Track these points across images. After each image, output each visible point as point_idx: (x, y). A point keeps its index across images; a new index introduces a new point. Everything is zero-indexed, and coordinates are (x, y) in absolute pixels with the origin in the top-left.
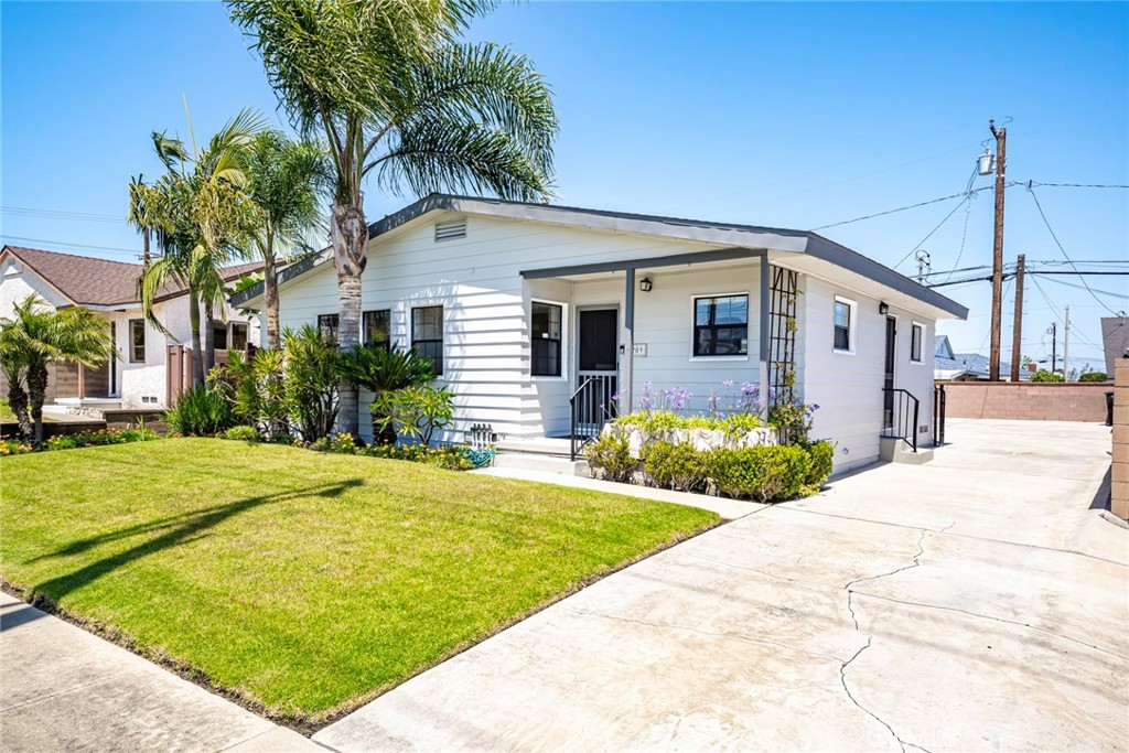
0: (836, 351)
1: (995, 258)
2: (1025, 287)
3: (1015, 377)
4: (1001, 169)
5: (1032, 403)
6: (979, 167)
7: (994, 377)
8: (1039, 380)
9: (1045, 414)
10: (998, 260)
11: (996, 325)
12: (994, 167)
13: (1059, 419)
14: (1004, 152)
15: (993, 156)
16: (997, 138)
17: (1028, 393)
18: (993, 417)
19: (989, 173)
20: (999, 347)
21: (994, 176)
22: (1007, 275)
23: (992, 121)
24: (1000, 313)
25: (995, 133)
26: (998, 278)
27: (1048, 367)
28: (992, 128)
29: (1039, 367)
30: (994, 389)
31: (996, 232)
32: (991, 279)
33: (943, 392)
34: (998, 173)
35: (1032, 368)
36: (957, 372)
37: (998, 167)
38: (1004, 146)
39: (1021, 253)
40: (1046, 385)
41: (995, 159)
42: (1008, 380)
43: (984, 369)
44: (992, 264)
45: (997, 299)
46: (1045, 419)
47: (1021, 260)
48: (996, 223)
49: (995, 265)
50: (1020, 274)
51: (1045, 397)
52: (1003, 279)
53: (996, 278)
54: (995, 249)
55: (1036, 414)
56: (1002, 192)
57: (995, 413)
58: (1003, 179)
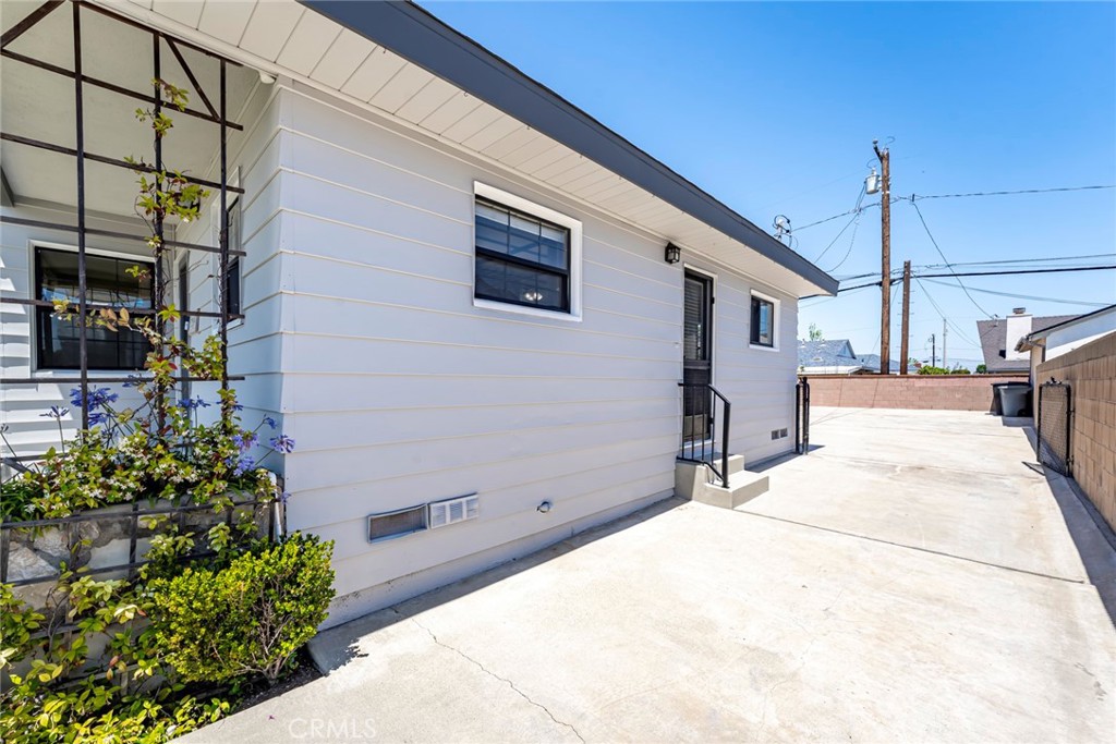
0: (479, 303)
1: (883, 265)
2: (911, 290)
3: (904, 370)
4: (887, 187)
5: (920, 393)
6: (866, 187)
7: (885, 370)
8: (925, 373)
9: (932, 403)
10: (887, 267)
11: (886, 324)
12: (880, 185)
13: (945, 408)
14: (888, 171)
15: (878, 176)
16: (881, 158)
17: (916, 385)
18: (883, 406)
19: (875, 191)
20: (888, 344)
21: (881, 193)
22: (894, 280)
23: (875, 143)
24: (889, 313)
25: (878, 154)
26: (886, 284)
27: (930, 364)
28: (876, 149)
29: (923, 365)
30: (884, 381)
31: (883, 242)
32: (880, 284)
33: (806, 387)
34: (883, 190)
35: (918, 365)
36: (854, 368)
37: (883, 186)
38: (888, 166)
39: (907, 260)
40: (932, 377)
41: (880, 179)
42: (898, 374)
43: (876, 365)
44: (881, 272)
45: (886, 302)
46: (932, 408)
47: (907, 266)
48: (883, 234)
49: (883, 272)
50: (906, 278)
51: (932, 388)
52: (891, 283)
53: (885, 283)
54: (883, 257)
55: (923, 404)
56: (888, 207)
57: (886, 402)
58: (888, 195)
